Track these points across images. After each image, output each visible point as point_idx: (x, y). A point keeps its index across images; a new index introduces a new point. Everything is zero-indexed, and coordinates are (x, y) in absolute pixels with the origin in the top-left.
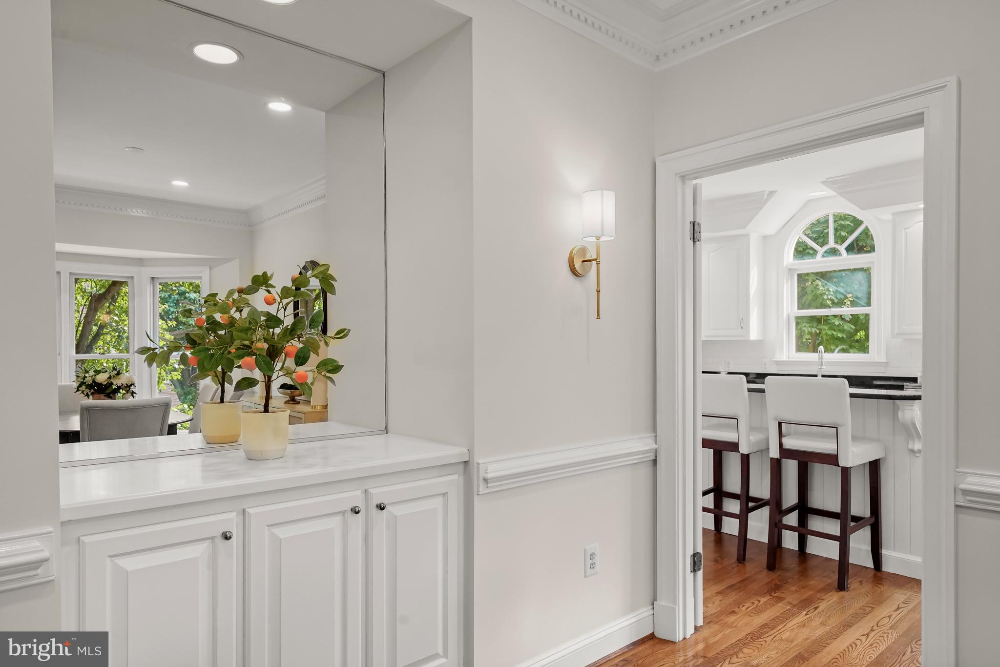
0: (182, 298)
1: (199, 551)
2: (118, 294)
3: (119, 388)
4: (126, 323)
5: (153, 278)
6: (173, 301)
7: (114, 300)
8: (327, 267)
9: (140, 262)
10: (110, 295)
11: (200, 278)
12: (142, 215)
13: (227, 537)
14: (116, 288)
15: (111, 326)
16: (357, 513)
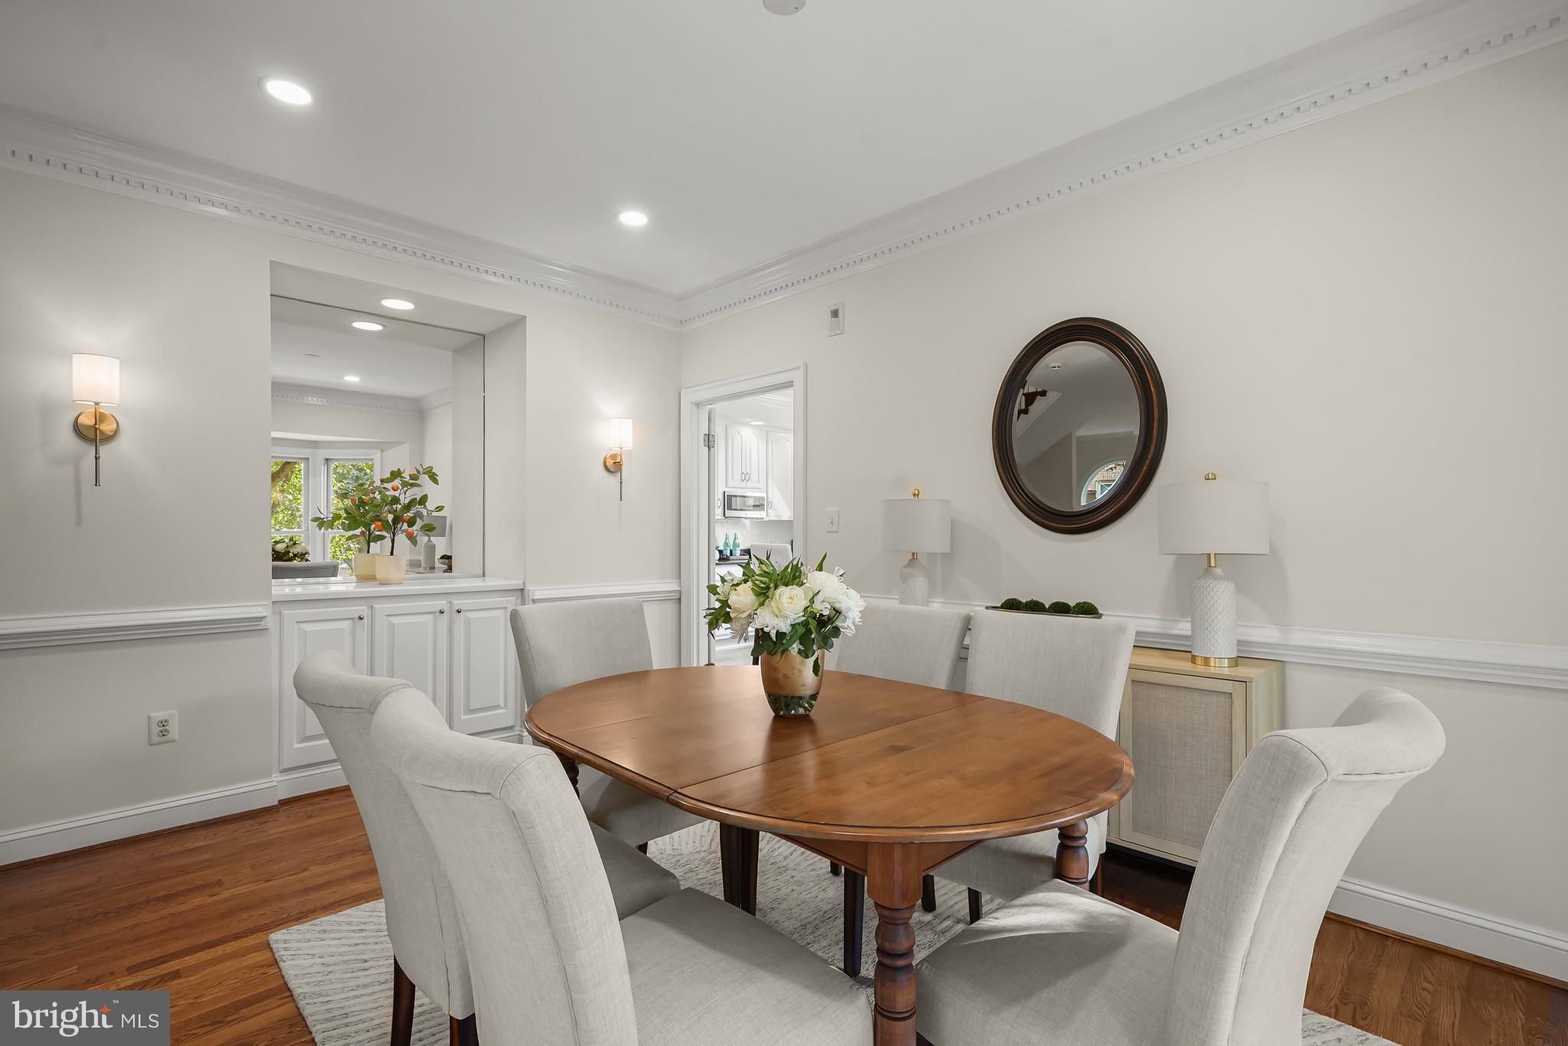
0: (362, 474)
1: (345, 625)
2: (292, 472)
3: (295, 555)
4: (299, 501)
5: (327, 459)
6: (352, 478)
7: (288, 479)
8: (431, 468)
9: (315, 444)
10: (285, 473)
11: (372, 460)
12: (317, 402)
13: (361, 618)
14: (290, 466)
15: (284, 504)
16: (443, 613)
